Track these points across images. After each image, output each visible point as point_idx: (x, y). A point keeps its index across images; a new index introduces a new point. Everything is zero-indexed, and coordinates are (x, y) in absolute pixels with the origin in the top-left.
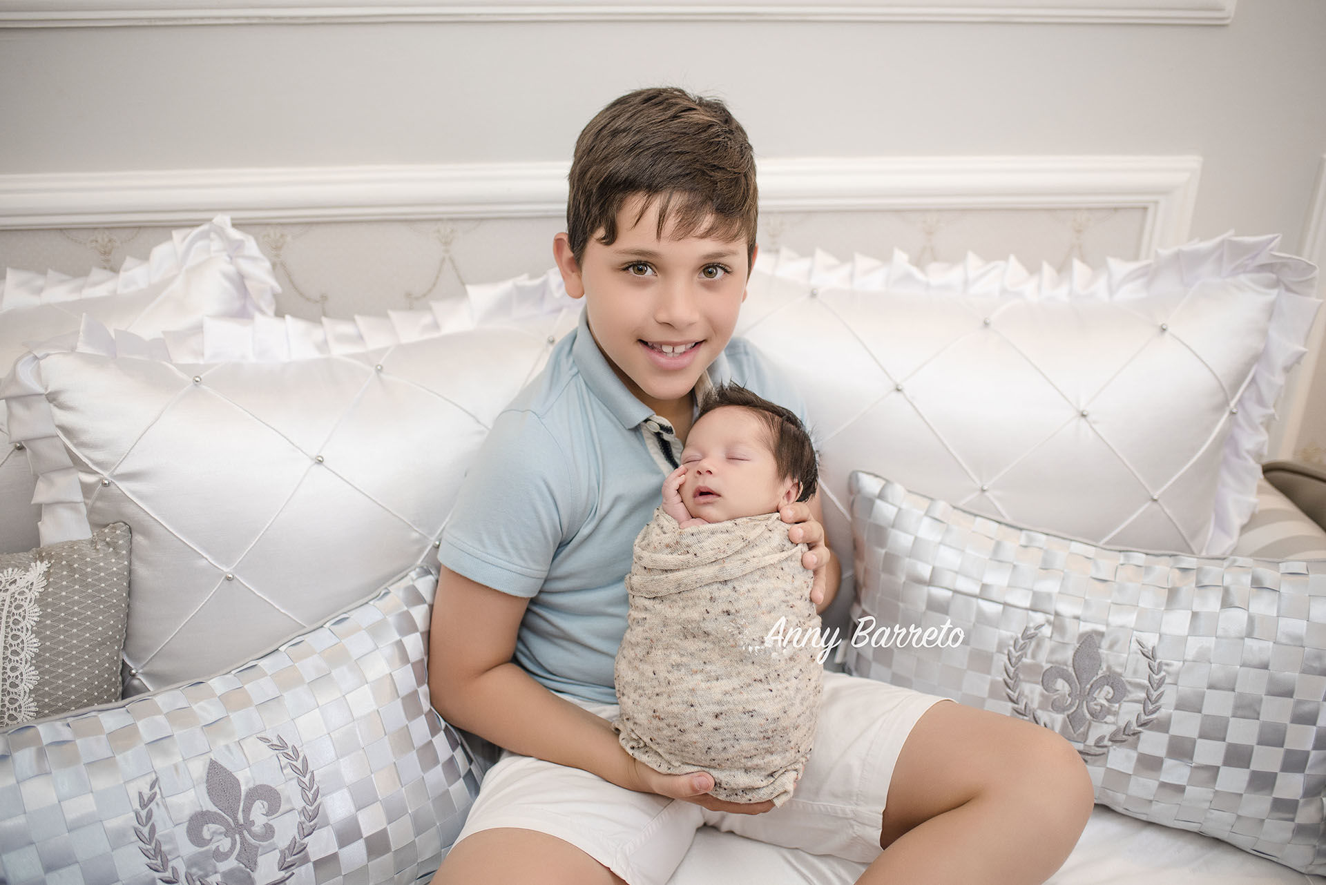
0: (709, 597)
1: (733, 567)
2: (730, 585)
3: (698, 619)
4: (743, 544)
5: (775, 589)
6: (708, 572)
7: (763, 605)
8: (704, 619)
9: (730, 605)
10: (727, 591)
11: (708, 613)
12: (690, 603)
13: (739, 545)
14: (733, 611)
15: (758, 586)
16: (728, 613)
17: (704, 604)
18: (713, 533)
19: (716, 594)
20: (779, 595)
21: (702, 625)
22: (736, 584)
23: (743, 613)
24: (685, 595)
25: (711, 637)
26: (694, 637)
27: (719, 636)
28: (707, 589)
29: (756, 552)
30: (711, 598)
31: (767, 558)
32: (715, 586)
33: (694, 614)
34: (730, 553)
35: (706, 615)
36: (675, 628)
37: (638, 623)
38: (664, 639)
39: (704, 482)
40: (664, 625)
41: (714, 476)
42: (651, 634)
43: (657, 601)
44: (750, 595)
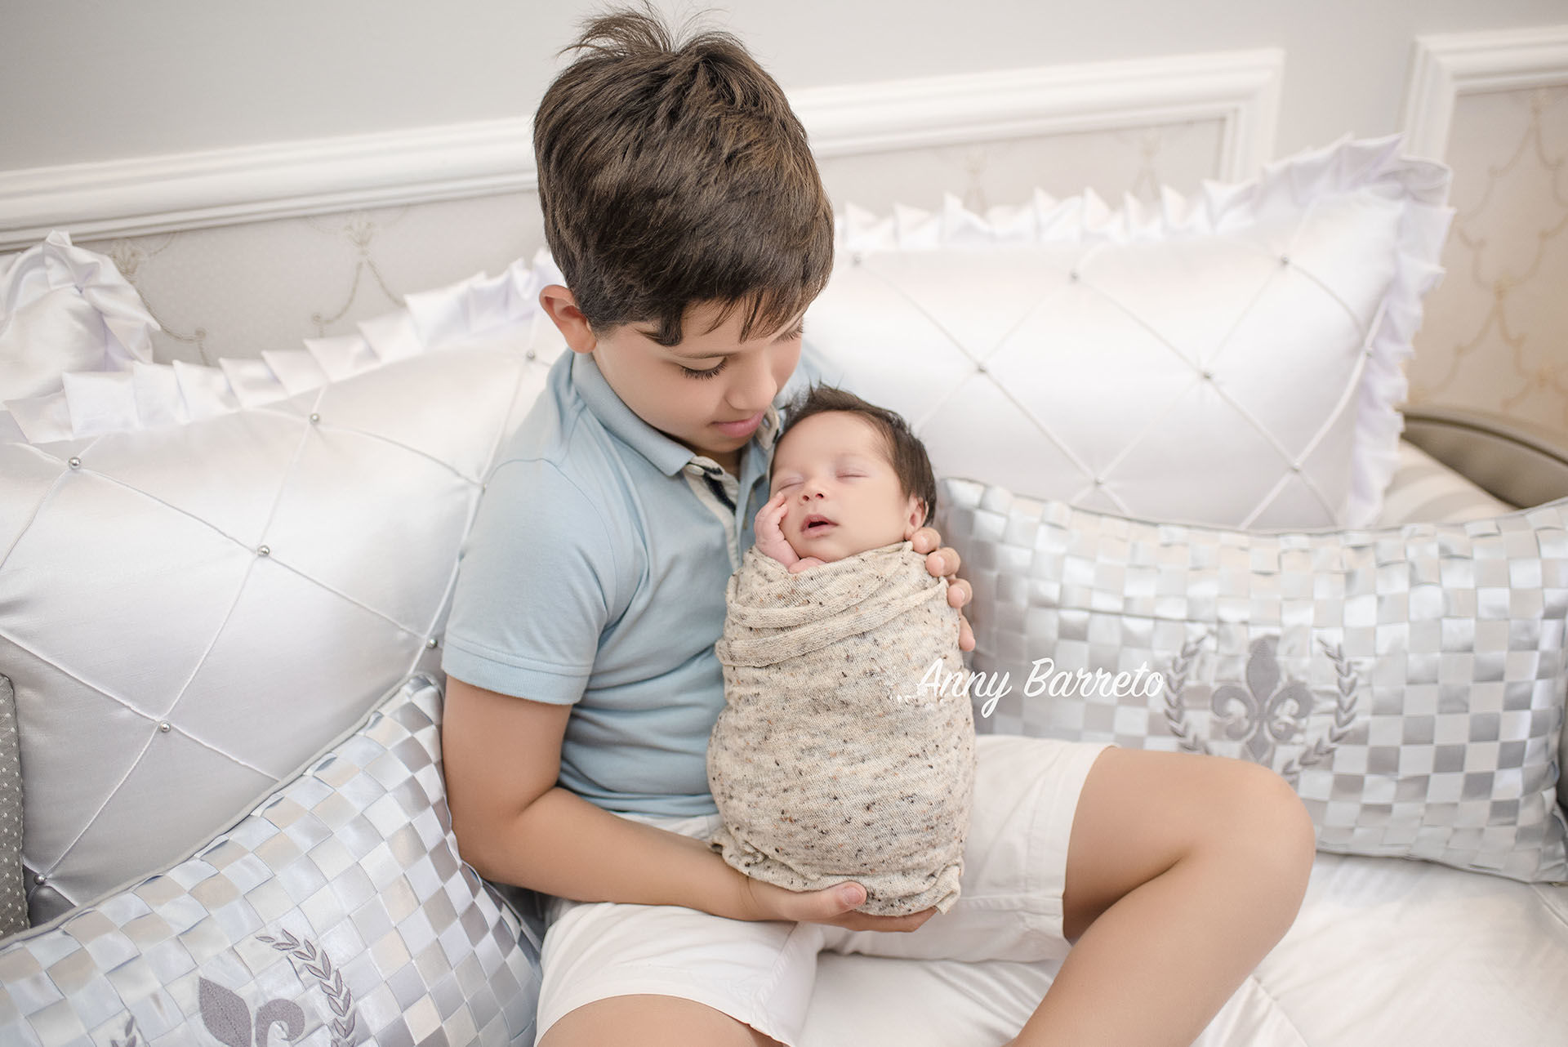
0: (844, 655)
1: (871, 615)
2: (870, 638)
3: (833, 685)
4: (879, 584)
5: (925, 637)
6: (841, 624)
7: (913, 658)
8: (841, 685)
9: (873, 664)
10: (866, 645)
11: (845, 676)
12: (819, 666)
13: (874, 585)
14: (878, 671)
15: (905, 635)
16: (872, 674)
17: (838, 665)
18: (836, 574)
19: (853, 652)
20: (929, 644)
21: (839, 693)
22: (877, 635)
23: (889, 672)
24: (812, 657)
25: (851, 707)
26: (828, 710)
27: (861, 704)
28: (840, 645)
29: (895, 592)
30: (848, 656)
31: (911, 598)
32: (851, 641)
33: (827, 680)
34: (864, 596)
35: (843, 680)
36: (801, 701)
37: (748, 700)
38: (787, 717)
39: (815, 509)
40: (786, 700)
41: (827, 500)
42: (769, 714)
43: (772, 670)
44: (896, 647)
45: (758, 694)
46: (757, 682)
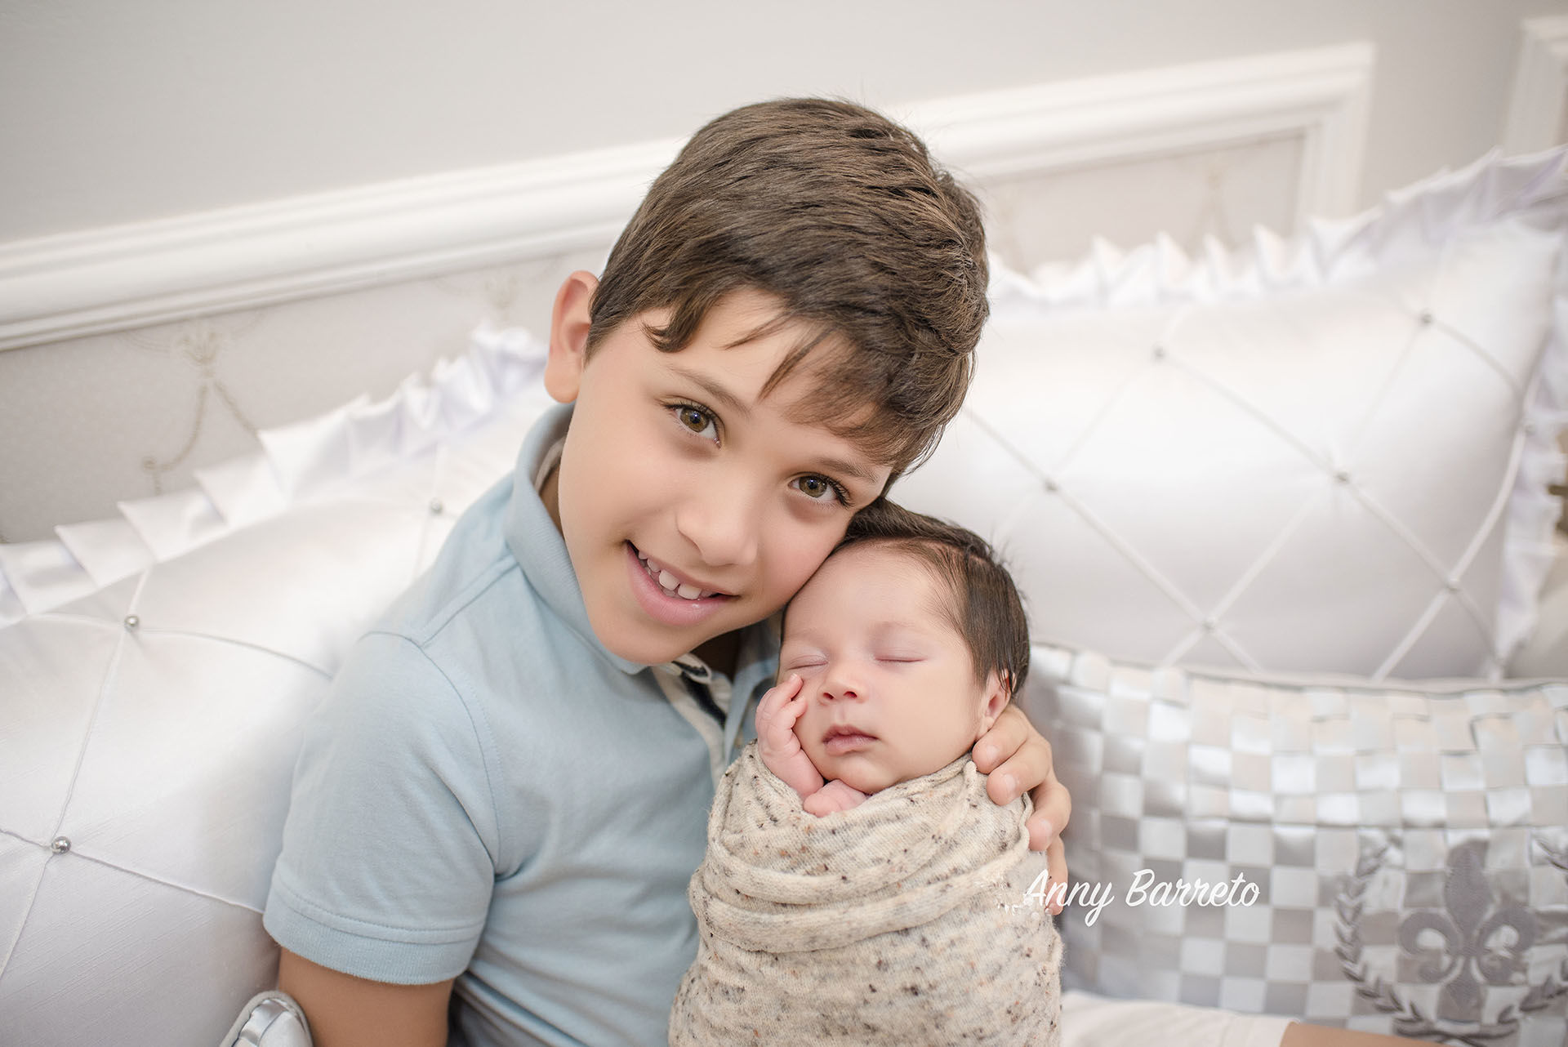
0: (874, 960)
1: (920, 900)
2: (916, 936)
3: (854, 1001)
4: (936, 848)
5: (1000, 930)
6: (873, 914)
7: (980, 966)
8: (866, 1002)
9: (918, 975)
10: (909, 947)
11: (874, 991)
12: (835, 969)
13: (926, 850)
14: (924, 986)
15: (970, 929)
16: (915, 991)
17: (863, 975)
18: (871, 824)
19: (889, 954)
20: (1006, 939)
21: (862, 1012)
22: (927, 933)
23: (942, 989)
24: (824, 956)
25: (879, 1035)
26: (845, 1033)
27: (896, 1033)
28: (870, 944)
29: (959, 858)
30: (880, 962)
31: (984, 871)
32: (886, 940)
33: (845, 992)
34: (911, 869)
35: (869, 995)
36: (805, 1014)
37: (727, 992)
38: (782, 1033)
39: (843, 716)
40: (783, 1007)
41: (862, 701)
42: (757, 1022)
43: (765, 958)
44: (955, 950)
45: (743, 990)
46: (742, 970)
